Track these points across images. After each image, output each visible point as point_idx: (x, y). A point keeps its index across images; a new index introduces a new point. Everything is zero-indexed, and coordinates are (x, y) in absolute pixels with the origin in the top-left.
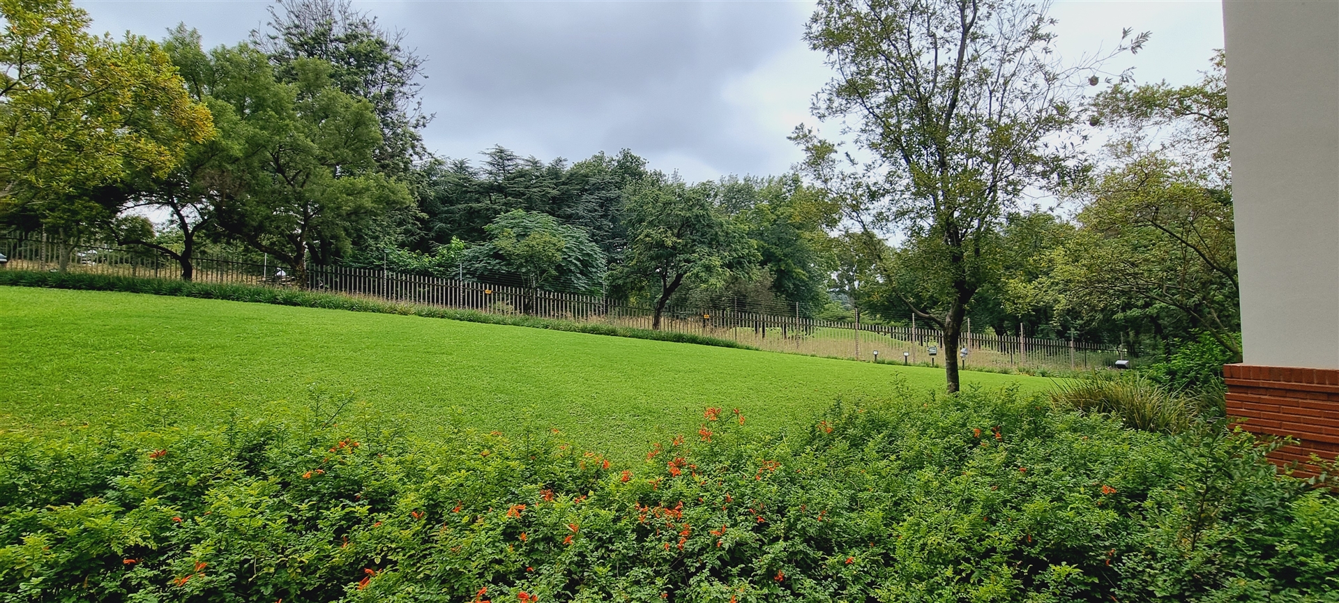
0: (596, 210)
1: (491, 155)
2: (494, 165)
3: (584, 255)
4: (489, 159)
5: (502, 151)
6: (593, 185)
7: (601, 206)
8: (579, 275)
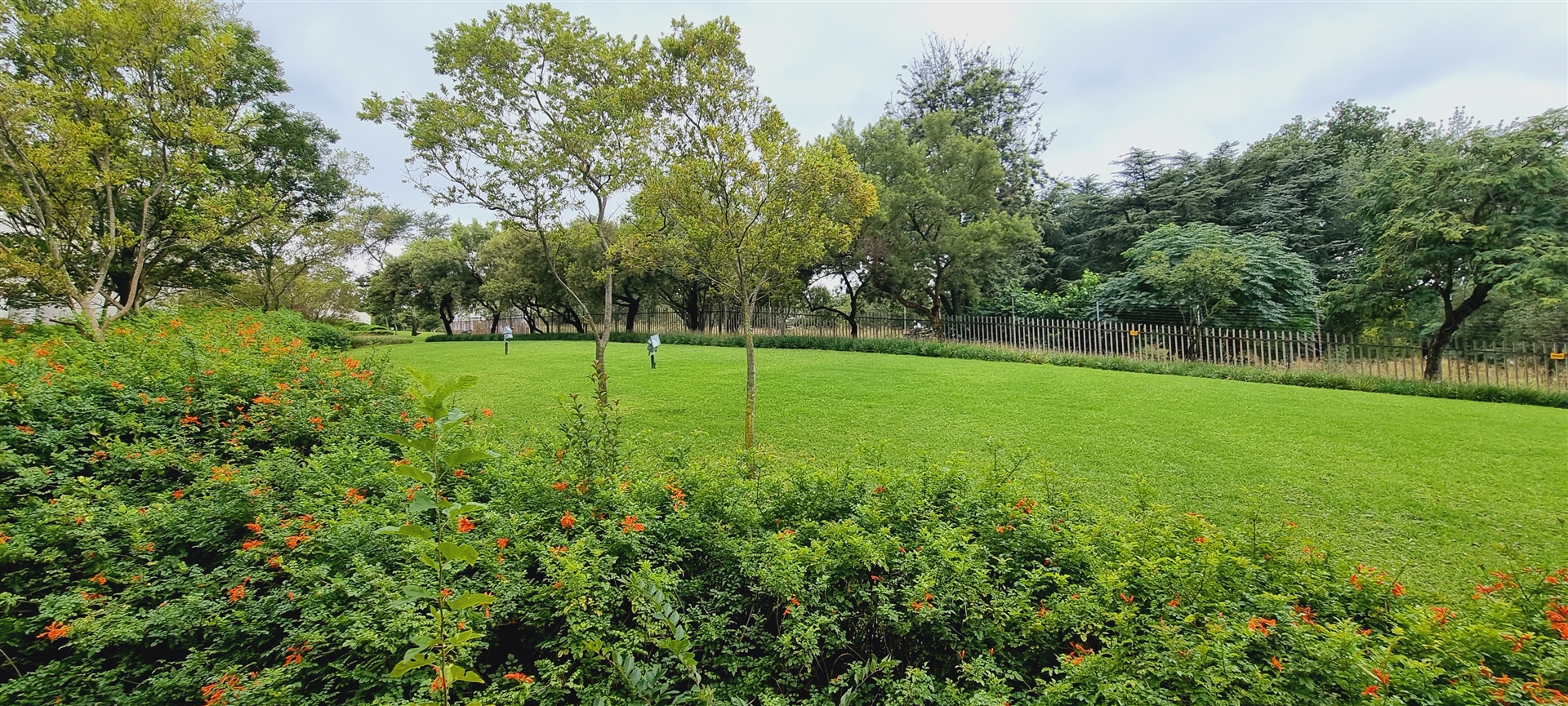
0: (1292, 205)
1: (1125, 162)
2: (1130, 174)
3: (1278, 272)
4: (1123, 168)
5: (1139, 155)
6: (1285, 169)
7: (1302, 197)
8: (1270, 302)
